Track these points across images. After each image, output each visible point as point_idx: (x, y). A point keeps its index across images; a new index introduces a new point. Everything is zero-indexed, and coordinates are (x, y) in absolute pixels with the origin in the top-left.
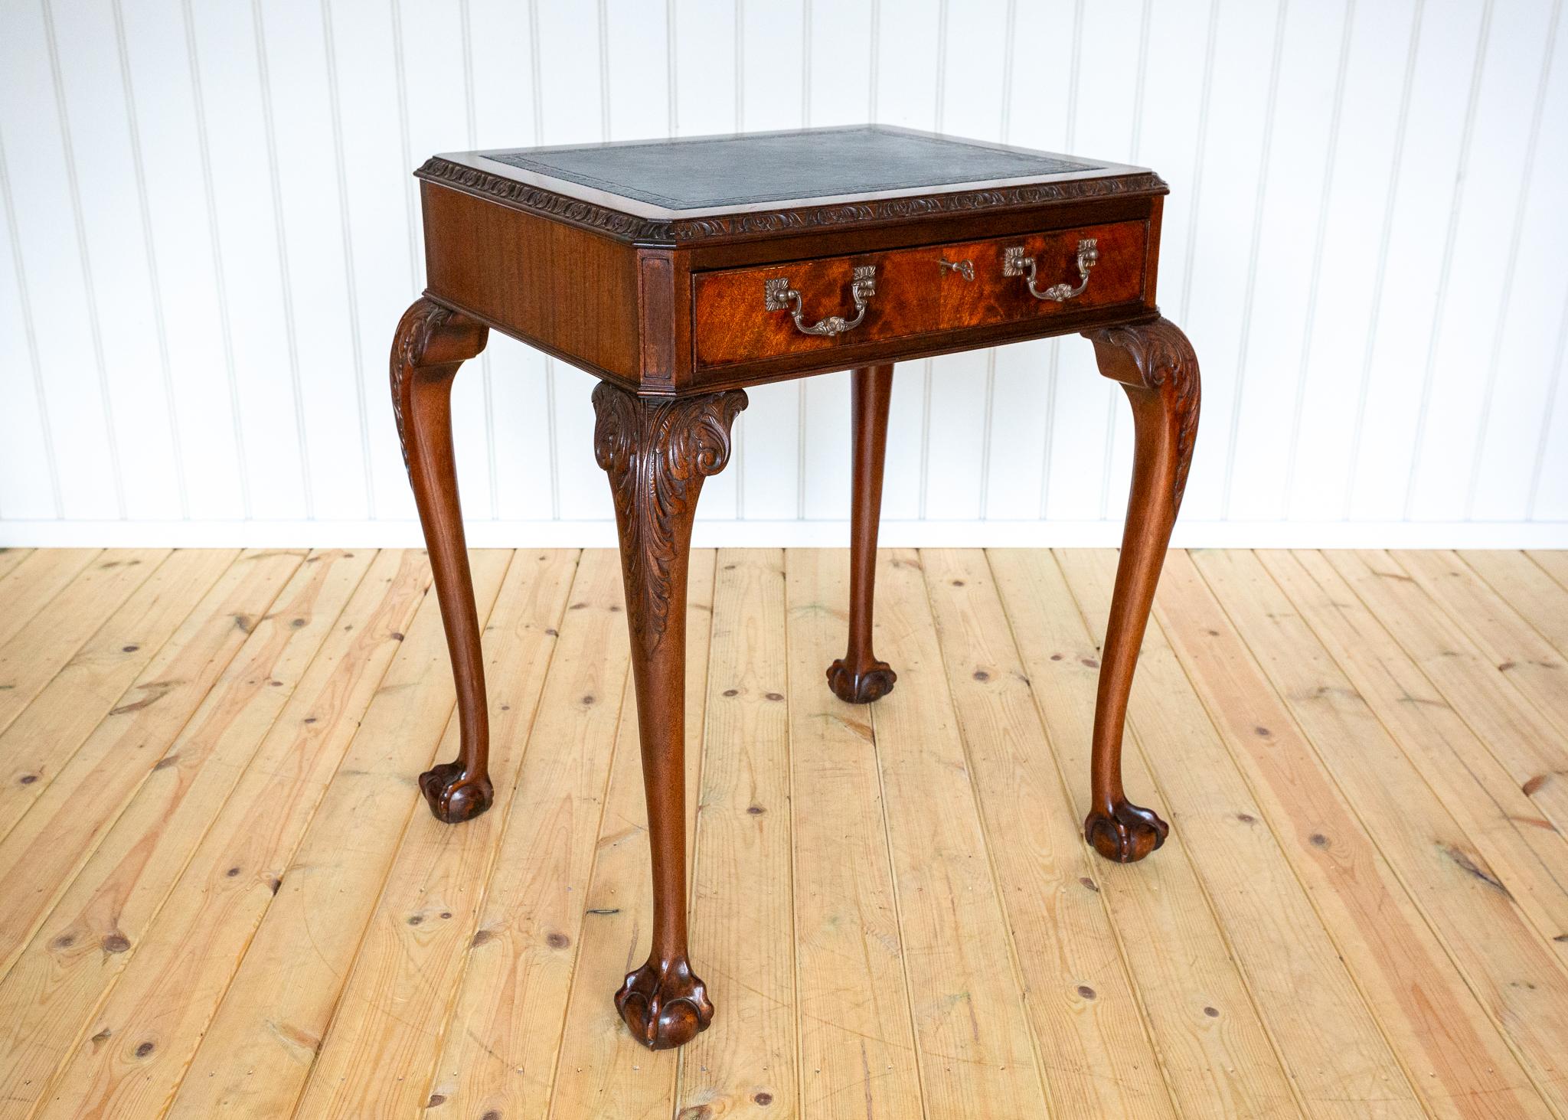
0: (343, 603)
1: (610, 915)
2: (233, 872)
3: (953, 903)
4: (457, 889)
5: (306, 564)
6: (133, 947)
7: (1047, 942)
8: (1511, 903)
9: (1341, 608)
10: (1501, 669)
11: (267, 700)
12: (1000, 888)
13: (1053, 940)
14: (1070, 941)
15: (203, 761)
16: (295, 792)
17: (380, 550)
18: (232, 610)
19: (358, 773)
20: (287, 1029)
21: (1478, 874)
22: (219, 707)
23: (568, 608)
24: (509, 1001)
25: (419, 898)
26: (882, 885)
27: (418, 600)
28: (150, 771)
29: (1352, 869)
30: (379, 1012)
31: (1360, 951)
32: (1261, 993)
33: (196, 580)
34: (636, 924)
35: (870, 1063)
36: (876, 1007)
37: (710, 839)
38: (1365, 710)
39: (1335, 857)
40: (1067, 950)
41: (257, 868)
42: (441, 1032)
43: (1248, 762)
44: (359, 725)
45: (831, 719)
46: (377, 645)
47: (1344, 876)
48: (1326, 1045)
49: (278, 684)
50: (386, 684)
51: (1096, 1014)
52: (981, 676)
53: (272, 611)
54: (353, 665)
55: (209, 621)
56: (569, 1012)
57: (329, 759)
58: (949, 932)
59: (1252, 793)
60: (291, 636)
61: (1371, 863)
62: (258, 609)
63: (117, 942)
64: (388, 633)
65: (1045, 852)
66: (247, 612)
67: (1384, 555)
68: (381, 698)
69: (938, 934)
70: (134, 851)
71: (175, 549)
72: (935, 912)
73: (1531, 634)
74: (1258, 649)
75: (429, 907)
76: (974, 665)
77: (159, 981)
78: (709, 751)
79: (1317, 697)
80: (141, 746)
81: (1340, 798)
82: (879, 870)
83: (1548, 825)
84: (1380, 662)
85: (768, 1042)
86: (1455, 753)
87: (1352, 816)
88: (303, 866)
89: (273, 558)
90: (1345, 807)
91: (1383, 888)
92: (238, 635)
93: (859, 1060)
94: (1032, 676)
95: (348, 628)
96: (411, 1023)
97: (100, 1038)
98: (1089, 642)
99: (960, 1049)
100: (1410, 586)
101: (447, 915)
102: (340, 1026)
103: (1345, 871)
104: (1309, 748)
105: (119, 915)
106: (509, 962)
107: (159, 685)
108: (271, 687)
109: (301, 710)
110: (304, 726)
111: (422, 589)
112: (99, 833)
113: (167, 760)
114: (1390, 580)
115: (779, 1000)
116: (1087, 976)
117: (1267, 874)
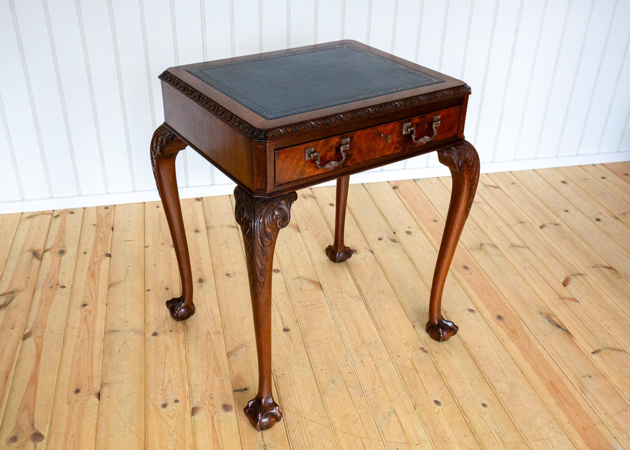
0: (78, 239)
1: (244, 391)
2: (77, 391)
3: (376, 366)
4: (176, 387)
5: (54, 219)
6: (45, 437)
7: (416, 381)
8: (573, 339)
10: (541, 227)
11: (61, 296)
12: (391, 357)
13: (418, 380)
14: (424, 378)
15: (44, 332)
17: (84, 208)
18: (28, 248)
19: (115, 331)
21: (559, 327)
22: (41, 303)
24: (216, 441)
25: (162, 394)
26: (346, 360)
27: (111, 234)
28: (21, 341)
29: (515, 330)
31: (528, 368)
32: (500, 394)
33: (6, 232)
36: (362, 422)
38: (499, 253)
39: (508, 325)
40: (424, 383)
41: (87, 388)
44: (107, 305)
45: (302, 280)
46: (101, 261)
47: (513, 334)
48: (529, 415)
49: (63, 287)
50: (112, 282)
51: (444, 413)
52: (354, 251)
53: (47, 247)
54: (94, 273)
55: (20, 255)
56: (242, 443)
57: (100, 326)
58: (378, 381)
59: (470, 298)
60: (61, 260)
61: (521, 328)
62: (40, 247)
63: (37, 436)
64: (104, 254)
65: (403, 337)
66: (36, 249)
67: (486, 176)
68: (112, 289)
69: (375, 383)
70: (28, 386)
72: (370, 371)
75: (168, 398)
79: (480, 248)
80: (12, 328)
81: (502, 297)
82: (343, 354)
83: (576, 300)
84: (498, 228)
86: (536, 270)
87: (508, 305)
88: (107, 384)
89: (38, 217)
90: (505, 301)
91: (528, 337)
92: (36, 262)
94: (373, 249)
95: (85, 253)
98: (390, 230)
99: (399, 438)
100: (499, 191)
101: (177, 401)
103: (513, 331)
105: (33, 421)
106: (210, 421)
107: (9, 293)
108: (61, 289)
109: (79, 300)
110: (83, 308)
111: (111, 228)
112: (9, 378)
113: (27, 334)
114: (491, 188)
115: (324, 424)
116: (436, 396)
117: (486, 336)
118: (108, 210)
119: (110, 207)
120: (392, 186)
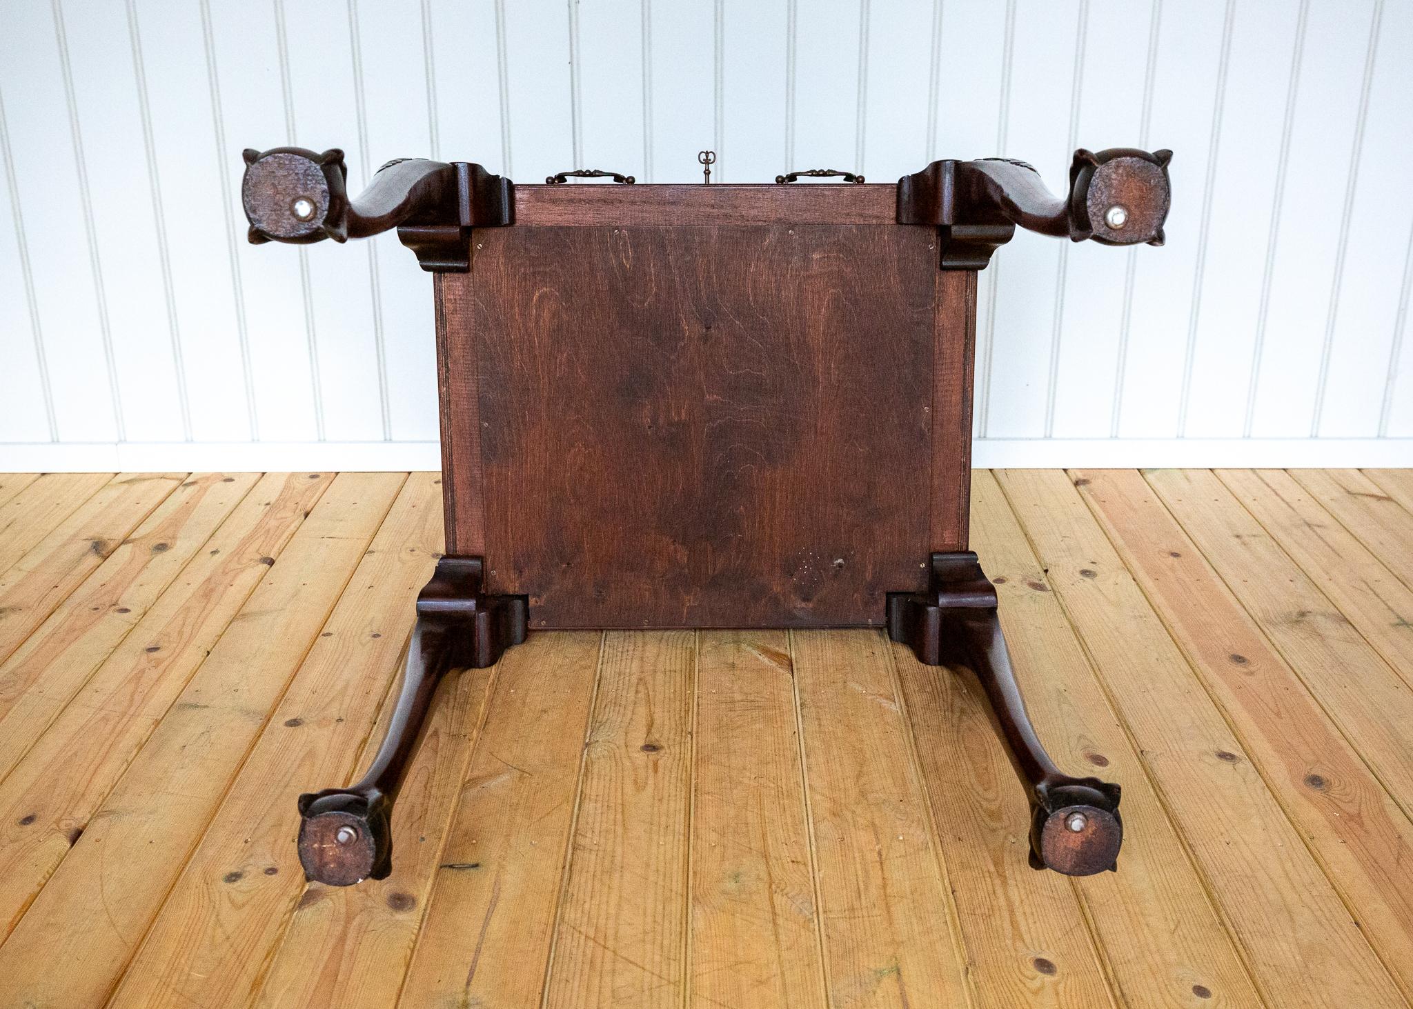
0: (214, 526)
1: (468, 871)
2: (28, 820)
3: (880, 854)
4: (289, 839)
5: (181, 488)
7: (995, 903)
9: (1315, 528)
11: (112, 625)
12: (937, 838)
13: (1002, 901)
14: (1022, 902)
16: (120, 727)
17: (264, 474)
18: (91, 534)
19: (197, 706)
22: (53, 635)
24: (332, 977)
25: (242, 850)
26: (797, 834)
27: (296, 523)
29: (1359, 815)
30: (170, 990)
31: (1379, 914)
32: (1262, 968)
33: (58, 505)
34: (497, 883)
36: (784, 984)
37: (595, 782)
38: (1356, 635)
39: (1336, 801)
40: (1018, 913)
41: (57, 816)
43: (1224, 693)
44: (208, 653)
45: (742, 646)
46: (243, 570)
47: (1351, 824)
49: (126, 611)
50: (245, 610)
51: (1057, 994)
53: (133, 536)
54: (212, 590)
55: (64, 546)
56: (404, 991)
57: (166, 692)
58: (874, 891)
59: (1233, 728)
60: (151, 561)
61: (1382, 810)
62: (119, 534)
64: (258, 557)
65: (990, 795)
66: (106, 537)
67: (1357, 474)
68: (238, 625)
69: (863, 894)
71: (43, 474)
72: (858, 866)
74: (1225, 569)
75: (251, 861)
78: (602, 682)
79: (1297, 621)
81: (1336, 733)
82: (793, 816)
84: (1366, 583)
87: (1350, 752)
88: (112, 812)
89: (147, 483)
90: (1342, 741)
91: (1400, 837)
92: (93, 560)
95: (214, 553)
98: (1035, 563)
100: (1391, 506)
101: (272, 871)
103: (1351, 817)
104: (1294, 678)
106: (338, 929)
108: (116, 614)
109: (145, 637)
110: (145, 656)
111: (303, 513)
114: (1366, 499)
115: (664, 974)
116: (1044, 946)
117: (1257, 821)
118: (316, 480)
119: (322, 476)
120: (1074, 479)
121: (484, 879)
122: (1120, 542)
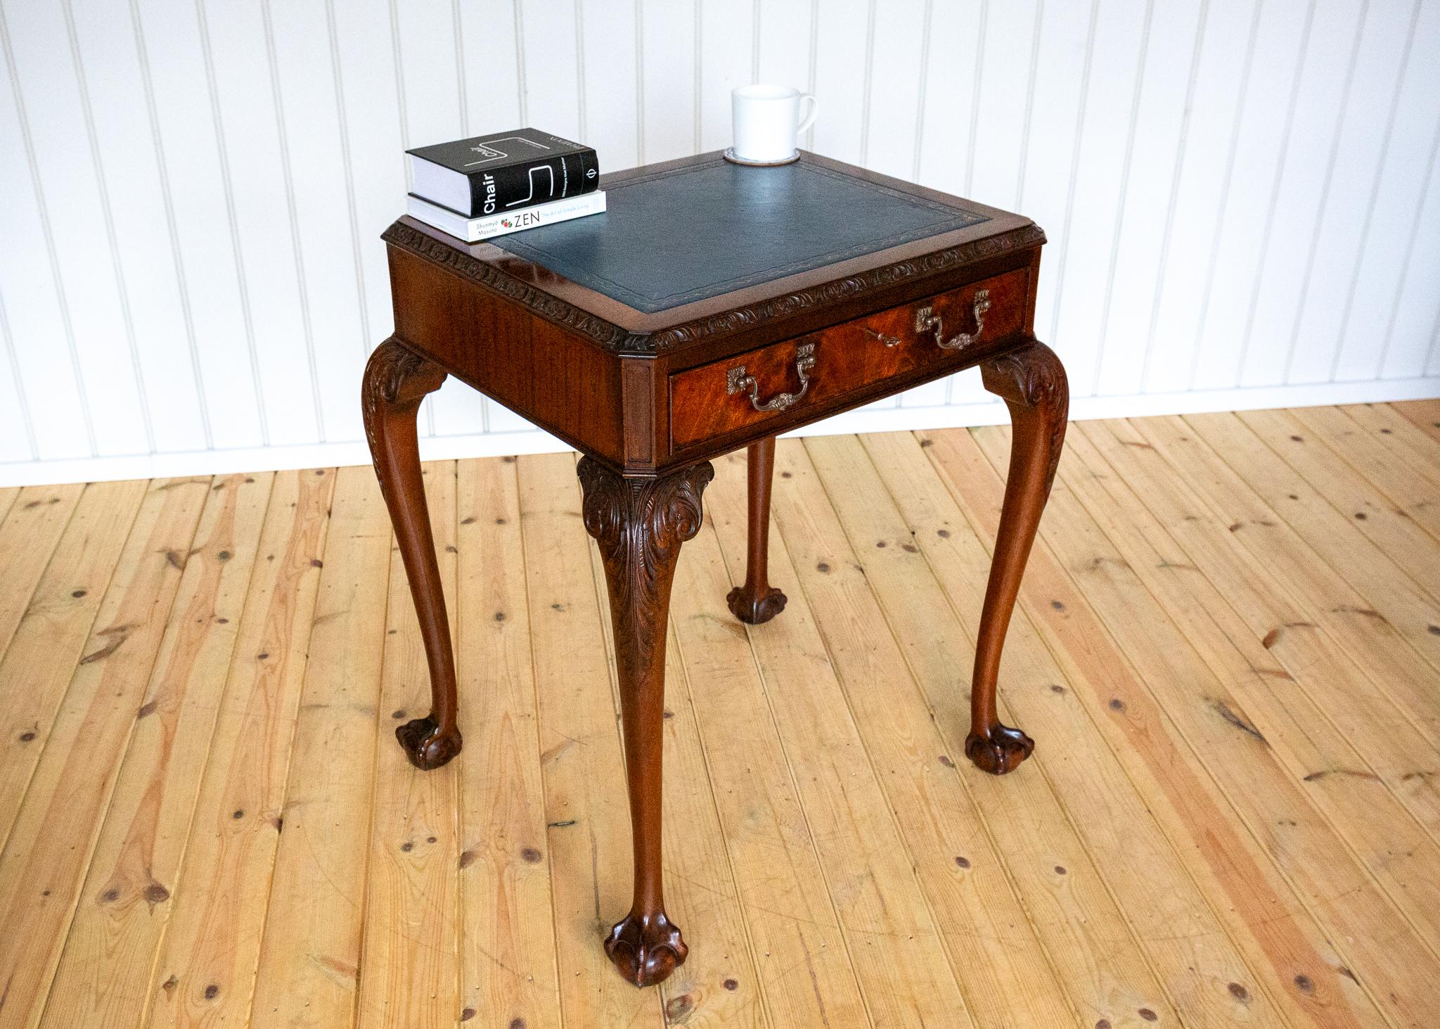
0: (258, 531)
1: (568, 827)
2: (238, 814)
3: (842, 788)
4: (434, 813)
5: (212, 492)
6: (172, 894)
7: (924, 819)
8: (1268, 750)
9: (1101, 479)
10: (1232, 529)
11: (219, 639)
12: (877, 772)
13: (928, 816)
14: (941, 815)
15: (180, 704)
16: (269, 730)
17: (276, 472)
18: (158, 546)
19: (321, 706)
20: (326, 961)
21: (1240, 725)
22: (177, 649)
23: (459, 523)
24: (504, 915)
25: (405, 826)
26: (783, 778)
27: (325, 524)
28: (135, 719)
29: (1145, 730)
30: (400, 937)
31: (1162, 802)
32: (1095, 850)
33: (117, 516)
34: (592, 835)
35: (807, 943)
36: (802, 892)
38: (1135, 577)
39: (1130, 720)
40: (940, 825)
41: (258, 809)
42: (456, 950)
43: (1051, 635)
44: (307, 657)
45: (708, 620)
46: (301, 574)
47: (1141, 736)
48: (1151, 892)
49: (223, 621)
50: (320, 613)
51: (973, 881)
52: (823, 567)
53: (197, 545)
54: (285, 596)
55: (142, 559)
56: (556, 920)
57: (290, 696)
58: (844, 817)
59: (1059, 665)
60: (222, 570)
61: (1160, 725)
62: (182, 544)
63: (156, 893)
64: (308, 561)
65: (906, 735)
66: (174, 547)
67: (1126, 425)
68: (319, 627)
69: (837, 820)
70: (144, 802)
71: (88, 484)
72: (830, 799)
73: (1250, 495)
75: (414, 833)
76: (815, 558)
77: (204, 925)
79: (1094, 569)
80: (120, 695)
81: (1127, 664)
82: (778, 763)
83: (1285, 675)
84: (1139, 530)
85: (723, 932)
86: (1208, 613)
87: (1138, 680)
88: (298, 803)
89: (182, 488)
90: (1131, 671)
91: (1171, 744)
92: (173, 573)
93: (798, 942)
94: (865, 564)
95: (271, 558)
96: (429, 945)
97: (170, 985)
98: (904, 526)
99: (874, 924)
100: (1150, 453)
101: (432, 840)
102: (371, 954)
103: (1140, 732)
104: (1096, 618)
105: (151, 865)
106: (496, 879)
107: (117, 630)
108: (218, 624)
109: (252, 646)
110: (259, 663)
111: (326, 512)
112: (108, 785)
113: (147, 707)
114: (1134, 448)
115: (724, 893)
116: (960, 848)
117: (1081, 740)
118: (323, 477)
119: (327, 472)
120: (920, 441)
121: (582, 832)
122: (962, 502)
